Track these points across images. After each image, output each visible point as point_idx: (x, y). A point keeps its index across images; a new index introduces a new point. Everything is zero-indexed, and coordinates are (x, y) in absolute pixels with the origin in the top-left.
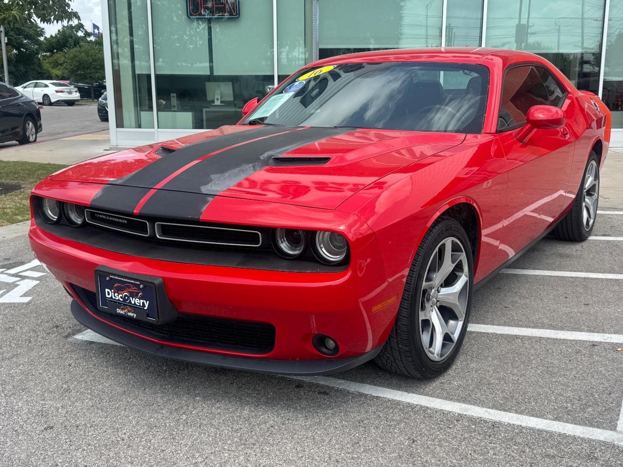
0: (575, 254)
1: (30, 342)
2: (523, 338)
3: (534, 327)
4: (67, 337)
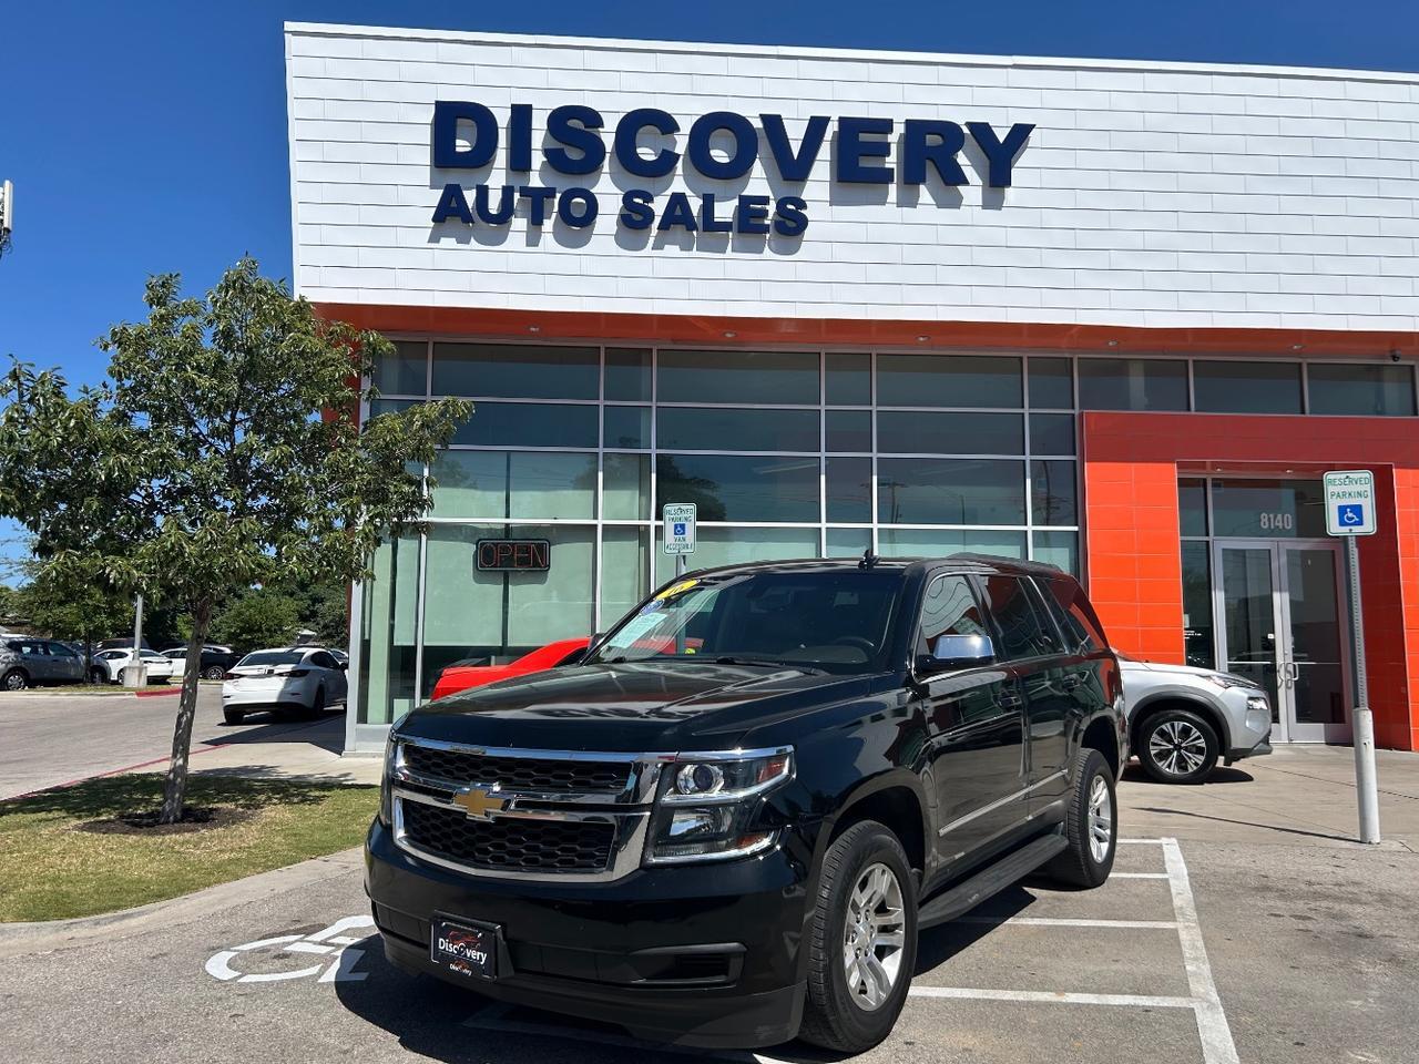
4: (452, 1024)
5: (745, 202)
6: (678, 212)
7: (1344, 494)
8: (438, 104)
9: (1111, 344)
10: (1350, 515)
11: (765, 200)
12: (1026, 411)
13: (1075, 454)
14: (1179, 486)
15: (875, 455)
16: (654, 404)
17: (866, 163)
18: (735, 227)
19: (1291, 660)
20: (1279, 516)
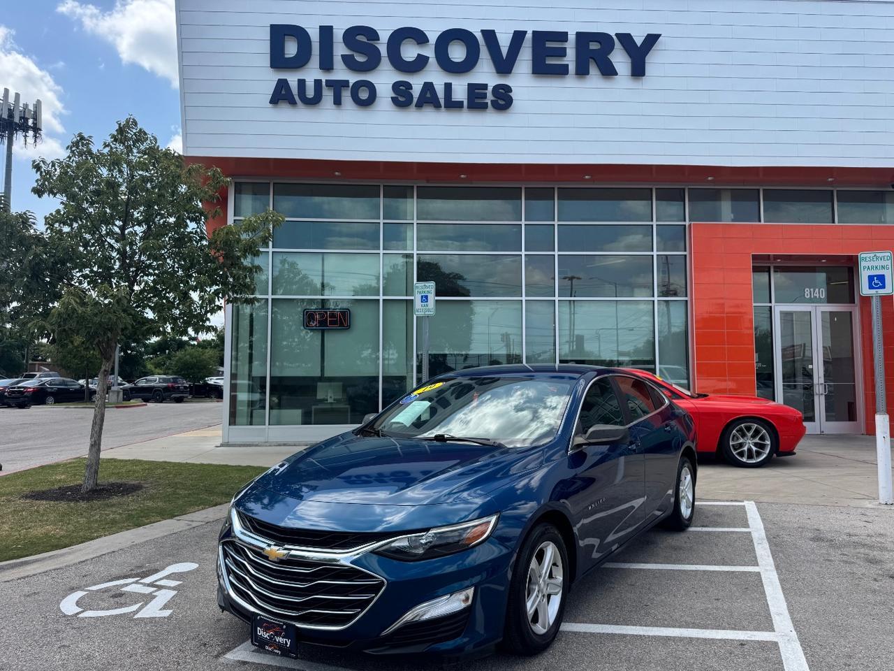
0: (685, 546)
1: (179, 664)
2: (674, 639)
3: (680, 627)
4: (217, 657)
5: (472, 87)
6: (428, 95)
7: (873, 267)
8: (272, 26)
9: (710, 178)
10: (876, 281)
11: (485, 86)
12: (654, 223)
13: (685, 251)
14: (753, 272)
15: (556, 253)
16: (415, 222)
17: (550, 61)
18: (465, 104)
19: (823, 382)
20: (817, 290)
